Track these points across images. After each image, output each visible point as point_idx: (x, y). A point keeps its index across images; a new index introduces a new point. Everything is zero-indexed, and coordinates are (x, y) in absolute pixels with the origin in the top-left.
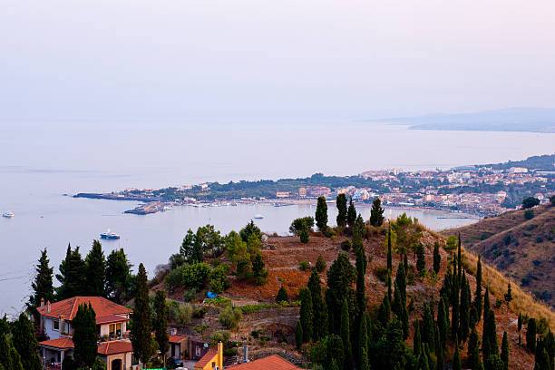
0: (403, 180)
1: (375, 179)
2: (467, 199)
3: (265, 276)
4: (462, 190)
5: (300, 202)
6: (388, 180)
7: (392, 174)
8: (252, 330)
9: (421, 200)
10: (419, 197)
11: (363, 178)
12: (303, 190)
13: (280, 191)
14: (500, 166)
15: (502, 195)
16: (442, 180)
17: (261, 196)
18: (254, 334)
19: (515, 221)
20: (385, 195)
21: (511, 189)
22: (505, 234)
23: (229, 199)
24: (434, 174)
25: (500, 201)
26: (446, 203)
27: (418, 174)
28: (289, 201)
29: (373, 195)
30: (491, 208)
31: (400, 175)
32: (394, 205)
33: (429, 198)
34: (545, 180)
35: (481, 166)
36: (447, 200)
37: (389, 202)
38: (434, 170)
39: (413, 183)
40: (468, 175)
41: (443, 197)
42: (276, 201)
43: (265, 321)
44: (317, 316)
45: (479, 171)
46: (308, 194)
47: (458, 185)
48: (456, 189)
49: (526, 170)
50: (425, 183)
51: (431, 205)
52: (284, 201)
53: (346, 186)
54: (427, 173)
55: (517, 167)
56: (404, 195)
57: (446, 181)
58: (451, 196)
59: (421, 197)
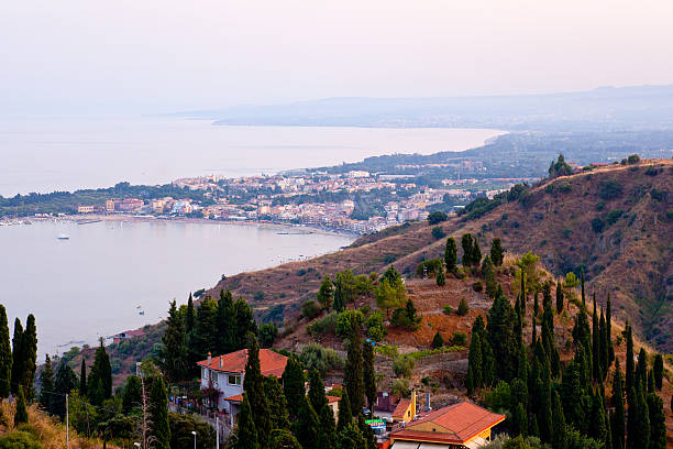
0: (227, 188)
1: (194, 188)
2: (309, 210)
3: (419, 321)
4: (300, 200)
5: (108, 217)
6: (209, 189)
7: (211, 181)
8: (421, 377)
9: (255, 212)
10: (252, 209)
11: (178, 188)
12: (110, 204)
13: (82, 205)
14: (335, 170)
15: (349, 205)
16: (273, 187)
17: (59, 211)
18: (424, 381)
19: (421, 240)
20: (210, 208)
21: (357, 197)
22: (418, 255)
23: (20, 216)
24: (261, 181)
25: (348, 212)
26: (285, 216)
27: (243, 181)
28: (94, 217)
29: (196, 207)
30: (339, 220)
31: (221, 183)
32: (222, 219)
33: (264, 210)
34: (393, 185)
35: (313, 170)
36: (286, 211)
37: (216, 216)
38: (260, 176)
39: (240, 192)
40: (302, 181)
41: (281, 208)
42: (78, 217)
43: (430, 368)
44: (484, 360)
45: (314, 176)
46: (117, 208)
47: (294, 194)
48: (293, 198)
49: (367, 174)
50: (254, 192)
51: (267, 218)
52: (88, 217)
53: (162, 197)
54: (253, 180)
55: (357, 170)
56: (233, 207)
57: (278, 189)
58: (289, 207)
59: (254, 209)
